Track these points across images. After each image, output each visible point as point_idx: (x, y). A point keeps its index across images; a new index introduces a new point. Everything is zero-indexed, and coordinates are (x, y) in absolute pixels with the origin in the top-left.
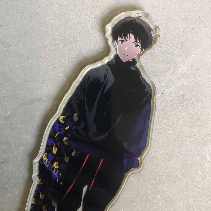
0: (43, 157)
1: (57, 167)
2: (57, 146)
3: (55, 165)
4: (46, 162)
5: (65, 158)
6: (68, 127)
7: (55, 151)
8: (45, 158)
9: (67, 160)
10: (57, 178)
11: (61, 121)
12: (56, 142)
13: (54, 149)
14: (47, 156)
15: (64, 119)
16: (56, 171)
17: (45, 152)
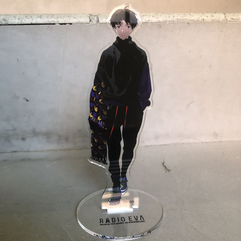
0: (90, 116)
1: (100, 119)
2: (96, 107)
3: (99, 119)
4: (93, 118)
5: (104, 112)
6: (100, 92)
7: (96, 109)
8: (91, 116)
9: (105, 113)
10: (103, 126)
11: (94, 90)
12: (95, 104)
13: (95, 109)
14: (92, 114)
15: (96, 88)
16: (100, 122)
17: (90, 112)
